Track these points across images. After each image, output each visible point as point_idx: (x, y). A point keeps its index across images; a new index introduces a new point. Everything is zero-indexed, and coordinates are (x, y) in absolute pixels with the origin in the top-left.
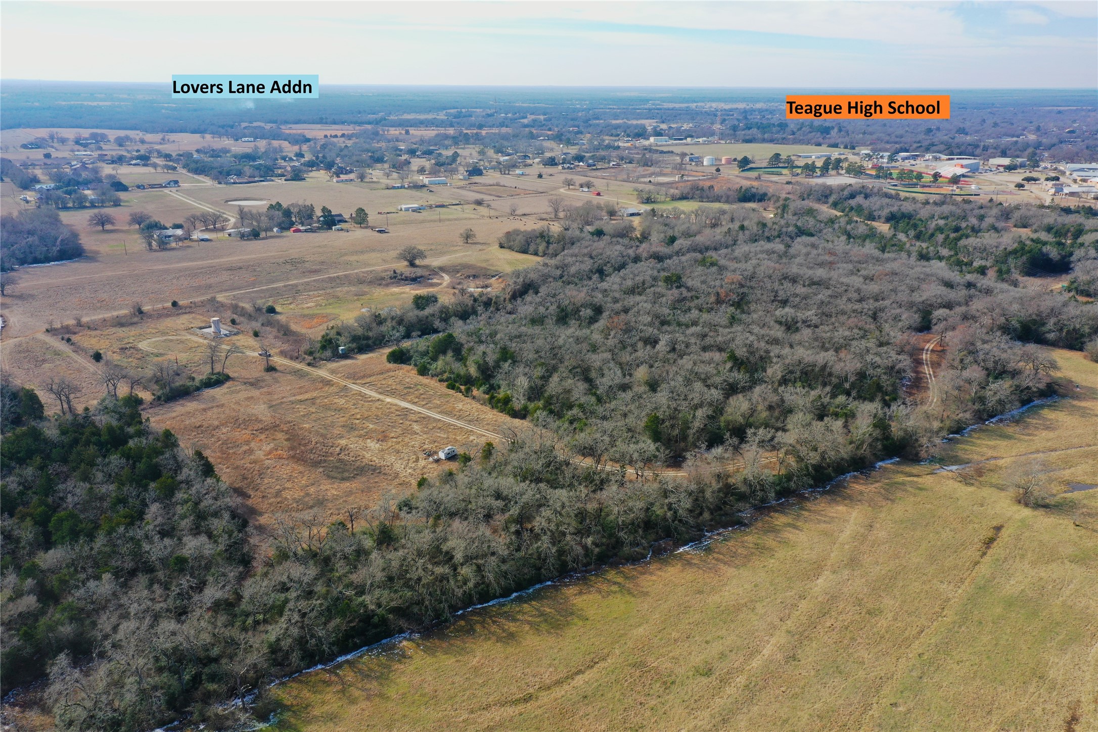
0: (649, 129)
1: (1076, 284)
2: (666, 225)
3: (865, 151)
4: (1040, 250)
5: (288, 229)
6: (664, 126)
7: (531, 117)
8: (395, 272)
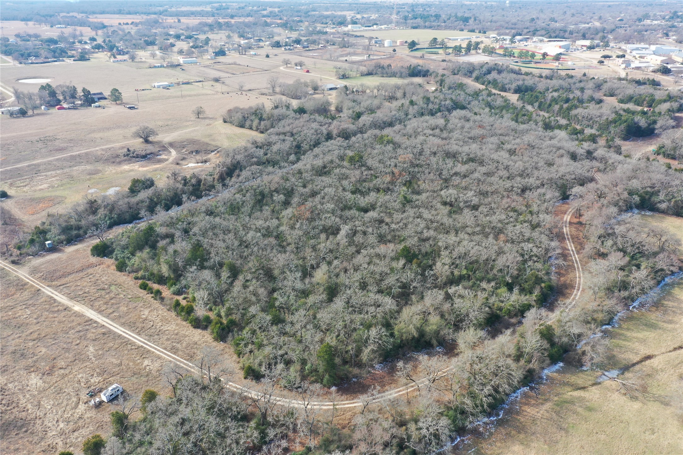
0: (349, 18)
1: (663, 149)
2: (354, 101)
3: (493, 35)
4: (632, 120)
5: (53, 106)
6: (359, 16)
7: (269, 9)
8: (129, 150)
